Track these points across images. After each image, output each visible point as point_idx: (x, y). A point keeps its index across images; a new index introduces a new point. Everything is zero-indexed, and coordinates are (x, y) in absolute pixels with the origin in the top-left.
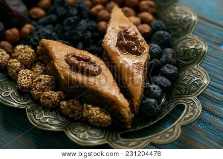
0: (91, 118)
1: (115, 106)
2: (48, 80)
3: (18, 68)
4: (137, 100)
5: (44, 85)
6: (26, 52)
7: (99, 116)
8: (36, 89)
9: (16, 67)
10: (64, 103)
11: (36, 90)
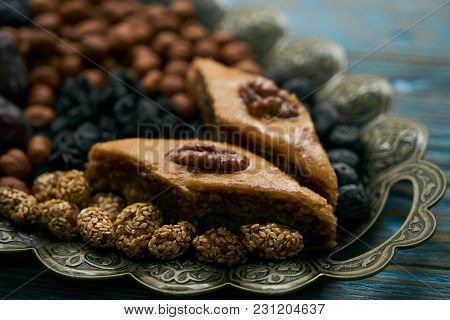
0: (268, 246)
1: (302, 209)
2: (147, 210)
3: (68, 212)
4: (334, 189)
5: (144, 221)
6: (71, 179)
7: (281, 236)
8: (128, 235)
9: (64, 211)
10: (202, 238)
11: (128, 237)
